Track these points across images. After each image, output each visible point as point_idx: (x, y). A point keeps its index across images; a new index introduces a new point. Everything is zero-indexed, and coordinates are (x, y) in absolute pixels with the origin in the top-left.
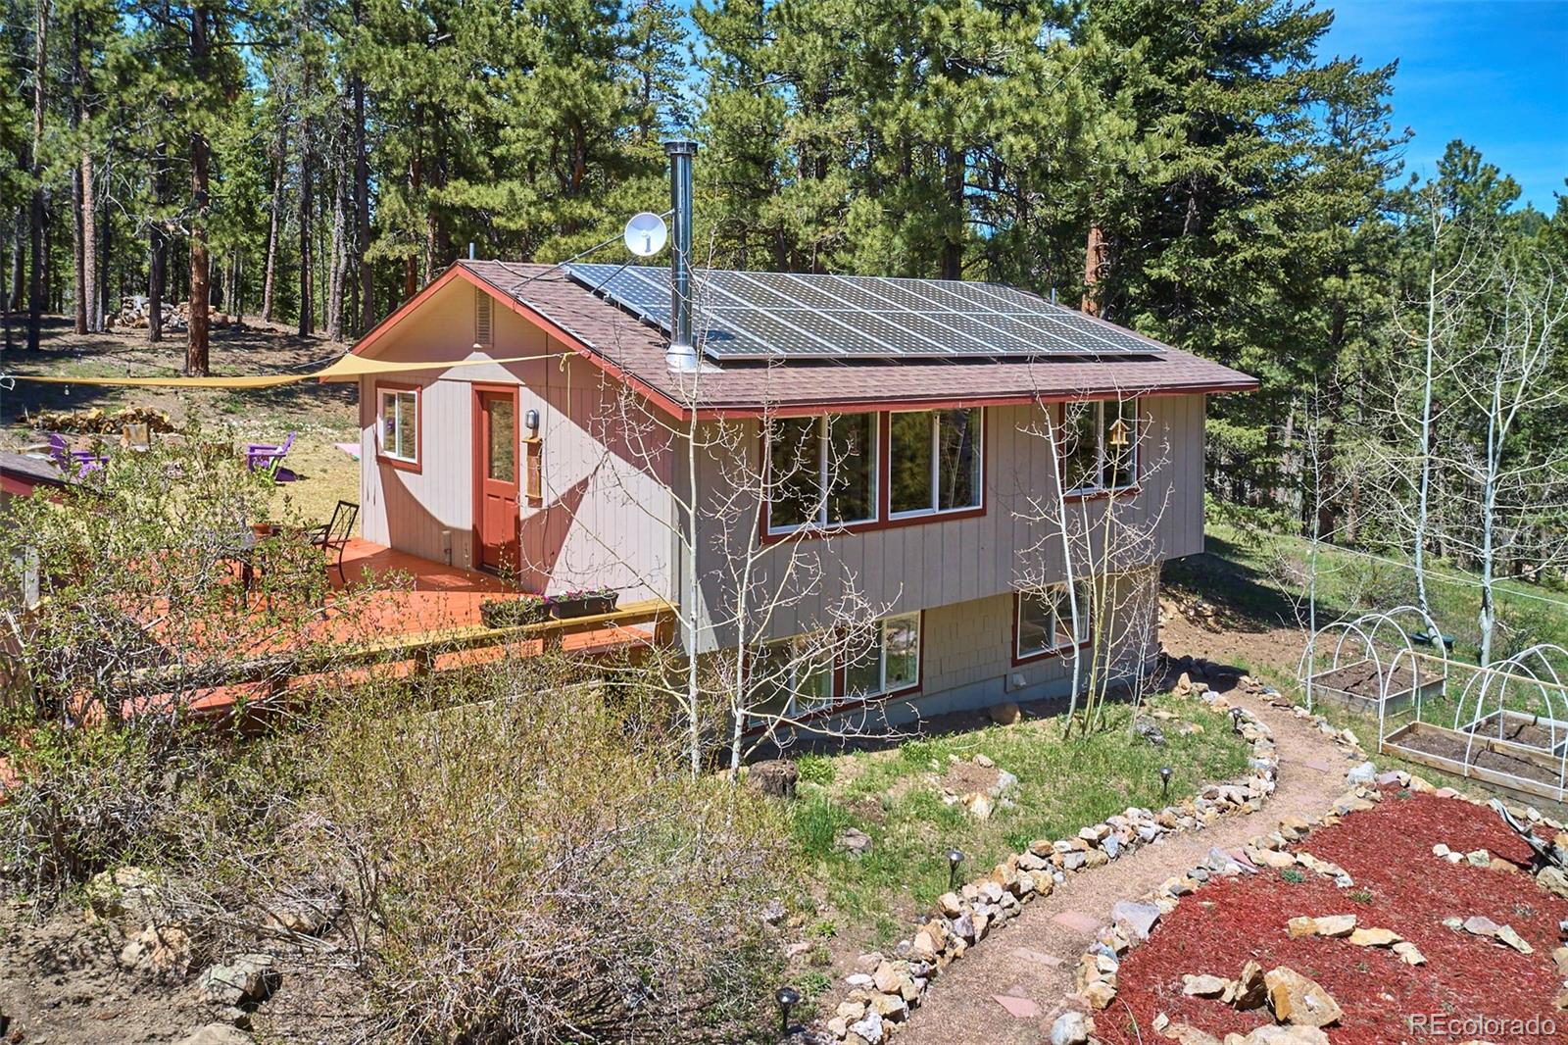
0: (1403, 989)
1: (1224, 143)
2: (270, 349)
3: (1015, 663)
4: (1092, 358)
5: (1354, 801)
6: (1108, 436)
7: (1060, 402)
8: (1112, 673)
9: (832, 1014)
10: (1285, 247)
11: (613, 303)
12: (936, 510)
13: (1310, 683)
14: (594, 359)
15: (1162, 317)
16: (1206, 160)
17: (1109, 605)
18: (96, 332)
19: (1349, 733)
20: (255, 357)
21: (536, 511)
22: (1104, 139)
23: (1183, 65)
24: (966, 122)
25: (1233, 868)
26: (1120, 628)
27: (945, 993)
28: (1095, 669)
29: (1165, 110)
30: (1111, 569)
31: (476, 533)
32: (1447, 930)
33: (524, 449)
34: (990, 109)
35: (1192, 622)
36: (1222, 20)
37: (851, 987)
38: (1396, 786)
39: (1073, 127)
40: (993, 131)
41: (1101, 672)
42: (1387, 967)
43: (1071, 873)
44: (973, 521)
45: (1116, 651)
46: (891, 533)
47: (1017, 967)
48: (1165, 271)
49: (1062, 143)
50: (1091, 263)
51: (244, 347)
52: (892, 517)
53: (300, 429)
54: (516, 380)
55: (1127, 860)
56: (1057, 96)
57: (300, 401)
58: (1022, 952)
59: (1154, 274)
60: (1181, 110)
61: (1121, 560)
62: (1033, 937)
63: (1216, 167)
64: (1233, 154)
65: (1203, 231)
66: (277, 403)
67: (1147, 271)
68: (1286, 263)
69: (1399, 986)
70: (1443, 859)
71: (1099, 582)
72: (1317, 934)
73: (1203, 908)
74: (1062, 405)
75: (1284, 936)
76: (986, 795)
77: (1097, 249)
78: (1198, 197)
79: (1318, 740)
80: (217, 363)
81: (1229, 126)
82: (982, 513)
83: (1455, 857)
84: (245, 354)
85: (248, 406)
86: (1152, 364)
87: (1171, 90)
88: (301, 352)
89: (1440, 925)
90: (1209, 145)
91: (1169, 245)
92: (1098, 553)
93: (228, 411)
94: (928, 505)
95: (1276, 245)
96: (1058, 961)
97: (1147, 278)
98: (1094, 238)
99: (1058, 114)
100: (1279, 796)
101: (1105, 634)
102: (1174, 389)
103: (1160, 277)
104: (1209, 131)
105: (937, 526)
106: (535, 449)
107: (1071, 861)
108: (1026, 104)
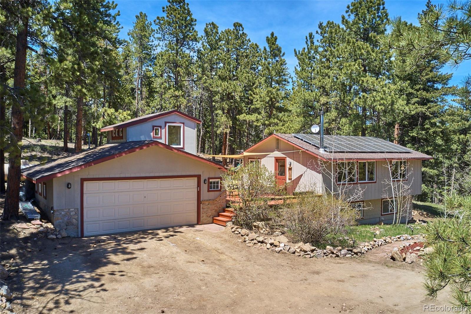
1: (427, 105)
3: (382, 215)
4: (397, 152)
6: (400, 167)
7: (391, 160)
8: (402, 215)
10: (441, 128)
11: (305, 141)
12: (367, 181)
14: (306, 151)
15: (413, 145)
16: (423, 109)
17: (401, 201)
21: (290, 181)
22: (399, 106)
23: (418, 87)
24: (369, 102)
26: (403, 206)
28: (398, 214)
29: (414, 97)
30: (401, 194)
33: (287, 169)
34: (374, 100)
36: (427, 77)
39: (393, 103)
40: (375, 104)
41: (400, 214)
43: (395, 241)
44: (374, 184)
45: (403, 211)
46: (359, 185)
48: (414, 134)
49: (390, 107)
50: (396, 132)
52: (359, 182)
54: (285, 156)
55: (405, 241)
56: (389, 97)
59: (411, 135)
60: (417, 97)
61: (403, 192)
63: (425, 111)
64: (429, 108)
65: (422, 125)
67: (410, 134)
68: (442, 132)
71: (399, 197)
74: (391, 161)
76: (378, 231)
77: (397, 129)
78: (422, 117)
81: (429, 101)
82: (375, 182)
86: (410, 154)
87: (415, 92)
90: (424, 105)
91: (415, 128)
92: (399, 191)
94: (365, 180)
95: (439, 128)
97: (410, 136)
98: (397, 126)
99: (389, 101)
101: (400, 207)
102: (414, 158)
103: (413, 136)
104: (424, 102)
105: (367, 184)
106: (290, 169)
108: (382, 99)
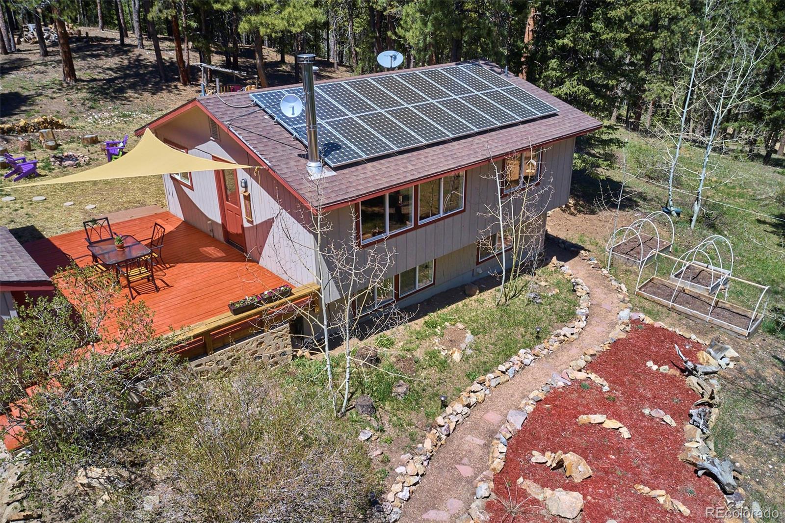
0: (619, 453)
2: (107, 56)
3: (478, 263)
5: (618, 333)
9: (389, 491)
12: (441, 215)
13: (611, 252)
14: (271, 172)
15: (563, 61)
18: (12, 52)
19: (623, 286)
20: (100, 63)
21: (251, 225)
25: (561, 384)
27: (436, 465)
31: (224, 226)
32: (643, 415)
33: (242, 197)
35: (563, 211)
37: (397, 474)
38: (638, 321)
42: (614, 440)
43: (493, 389)
44: (459, 216)
46: (419, 230)
47: (466, 447)
48: (566, 41)
51: (93, 56)
52: (420, 223)
53: (130, 116)
54: (234, 162)
55: (518, 378)
57: (127, 95)
58: (469, 438)
59: (560, 42)
62: (475, 428)
66: (116, 98)
69: (618, 451)
70: (650, 368)
72: (590, 423)
73: (545, 409)
74: (503, 160)
75: (576, 424)
76: (459, 349)
77: (533, 18)
79: (609, 289)
80: (80, 70)
82: (464, 211)
83: (655, 367)
84: (94, 61)
85: (101, 102)
86: (551, 120)
88: (124, 57)
89: (641, 411)
93: (91, 108)
94: (438, 213)
96: (483, 442)
100: (588, 329)
102: (560, 138)
103: (563, 45)
105: (442, 222)
106: (247, 198)
107: (493, 384)
